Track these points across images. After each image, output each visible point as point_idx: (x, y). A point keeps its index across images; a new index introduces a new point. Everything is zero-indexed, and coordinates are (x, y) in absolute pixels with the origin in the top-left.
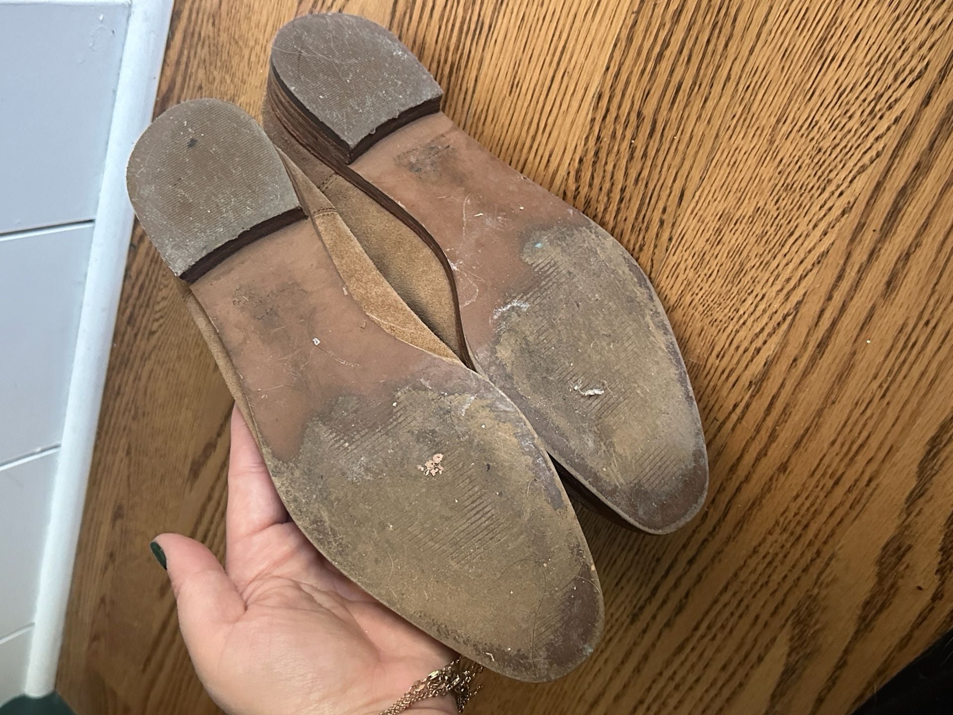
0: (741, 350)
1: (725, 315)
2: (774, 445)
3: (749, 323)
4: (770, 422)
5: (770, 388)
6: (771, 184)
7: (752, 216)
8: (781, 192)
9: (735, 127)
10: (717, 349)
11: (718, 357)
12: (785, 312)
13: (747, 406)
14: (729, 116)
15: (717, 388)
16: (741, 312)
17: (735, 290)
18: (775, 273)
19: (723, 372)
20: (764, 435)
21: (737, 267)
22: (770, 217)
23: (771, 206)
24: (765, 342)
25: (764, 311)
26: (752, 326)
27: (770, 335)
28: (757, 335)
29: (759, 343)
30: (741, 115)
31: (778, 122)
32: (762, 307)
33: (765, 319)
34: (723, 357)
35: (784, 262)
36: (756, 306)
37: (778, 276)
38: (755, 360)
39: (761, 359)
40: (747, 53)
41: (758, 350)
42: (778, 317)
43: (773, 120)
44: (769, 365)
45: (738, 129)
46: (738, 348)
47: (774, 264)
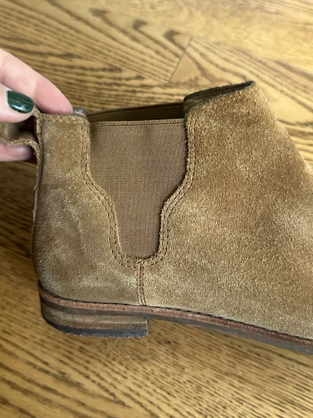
0: (87, 365)
1: (110, 351)
2: (20, 393)
3: (106, 369)
4: (37, 390)
5: (61, 388)
6: (200, 375)
7: (178, 365)
8: (195, 383)
9: (233, 348)
10: (86, 347)
11: (81, 348)
12: (117, 394)
13: (47, 372)
14: (240, 343)
15: (58, 349)
16: (113, 363)
17: (128, 357)
18: (142, 385)
19: (70, 352)
20: (27, 386)
21: (143, 357)
22: (179, 377)
23: (185, 378)
24: (93, 381)
25: (115, 379)
26: (105, 371)
27: (99, 385)
28: (98, 375)
29: (93, 377)
30: (241, 352)
31: (240, 377)
32: (119, 377)
33: (110, 380)
34: (81, 352)
35: (150, 390)
36: (118, 373)
37: (140, 386)
38: (81, 375)
39: (81, 379)
40: (279, 352)
41: (87, 377)
42: (112, 390)
43: (240, 374)
44: (78, 386)
45: (232, 350)
46: (88, 362)
47: (148, 383)
